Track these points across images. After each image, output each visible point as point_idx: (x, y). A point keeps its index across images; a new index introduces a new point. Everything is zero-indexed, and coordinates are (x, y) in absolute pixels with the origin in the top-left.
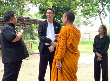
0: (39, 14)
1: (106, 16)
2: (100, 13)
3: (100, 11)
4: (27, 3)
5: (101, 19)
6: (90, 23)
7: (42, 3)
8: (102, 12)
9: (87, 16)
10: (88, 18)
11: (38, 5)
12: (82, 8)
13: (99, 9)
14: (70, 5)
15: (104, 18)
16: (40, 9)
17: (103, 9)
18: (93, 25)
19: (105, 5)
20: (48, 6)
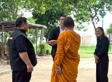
0: (32, 19)
1: (98, 21)
2: (93, 18)
3: (93, 16)
4: (20, 8)
5: (93, 23)
6: (83, 28)
7: (36, 8)
8: (94, 17)
9: (80, 21)
10: (81, 23)
11: (31, 10)
12: (75, 13)
13: (91, 14)
14: (63, 10)
15: (97, 23)
16: (33, 14)
17: (96, 14)
18: (85, 30)
19: (98, 10)
20: (42, 11)
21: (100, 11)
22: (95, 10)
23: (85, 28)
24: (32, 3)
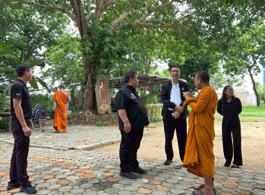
0: (168, 72)
1: (259, 72)
2: (250, 68)
3: (250, 65)
4: (153, 58)
5: (251, 76)
6: (236, 81)
7: (173, 58)
8: (252, 66)
9: (233, 73)
10: (233, 76)
11: (167, 60)
12: (224, 62)
13: (248, 63)
14: (208, 60)
15: (256, 74)
16: (170, 65)
17: (255, 62)
18: (239, 85)
19: (257, 58)
20: (180, 62)
21: (261, 59)
22: (253, 57)
23: (240, 82)
24: (168, 52)
